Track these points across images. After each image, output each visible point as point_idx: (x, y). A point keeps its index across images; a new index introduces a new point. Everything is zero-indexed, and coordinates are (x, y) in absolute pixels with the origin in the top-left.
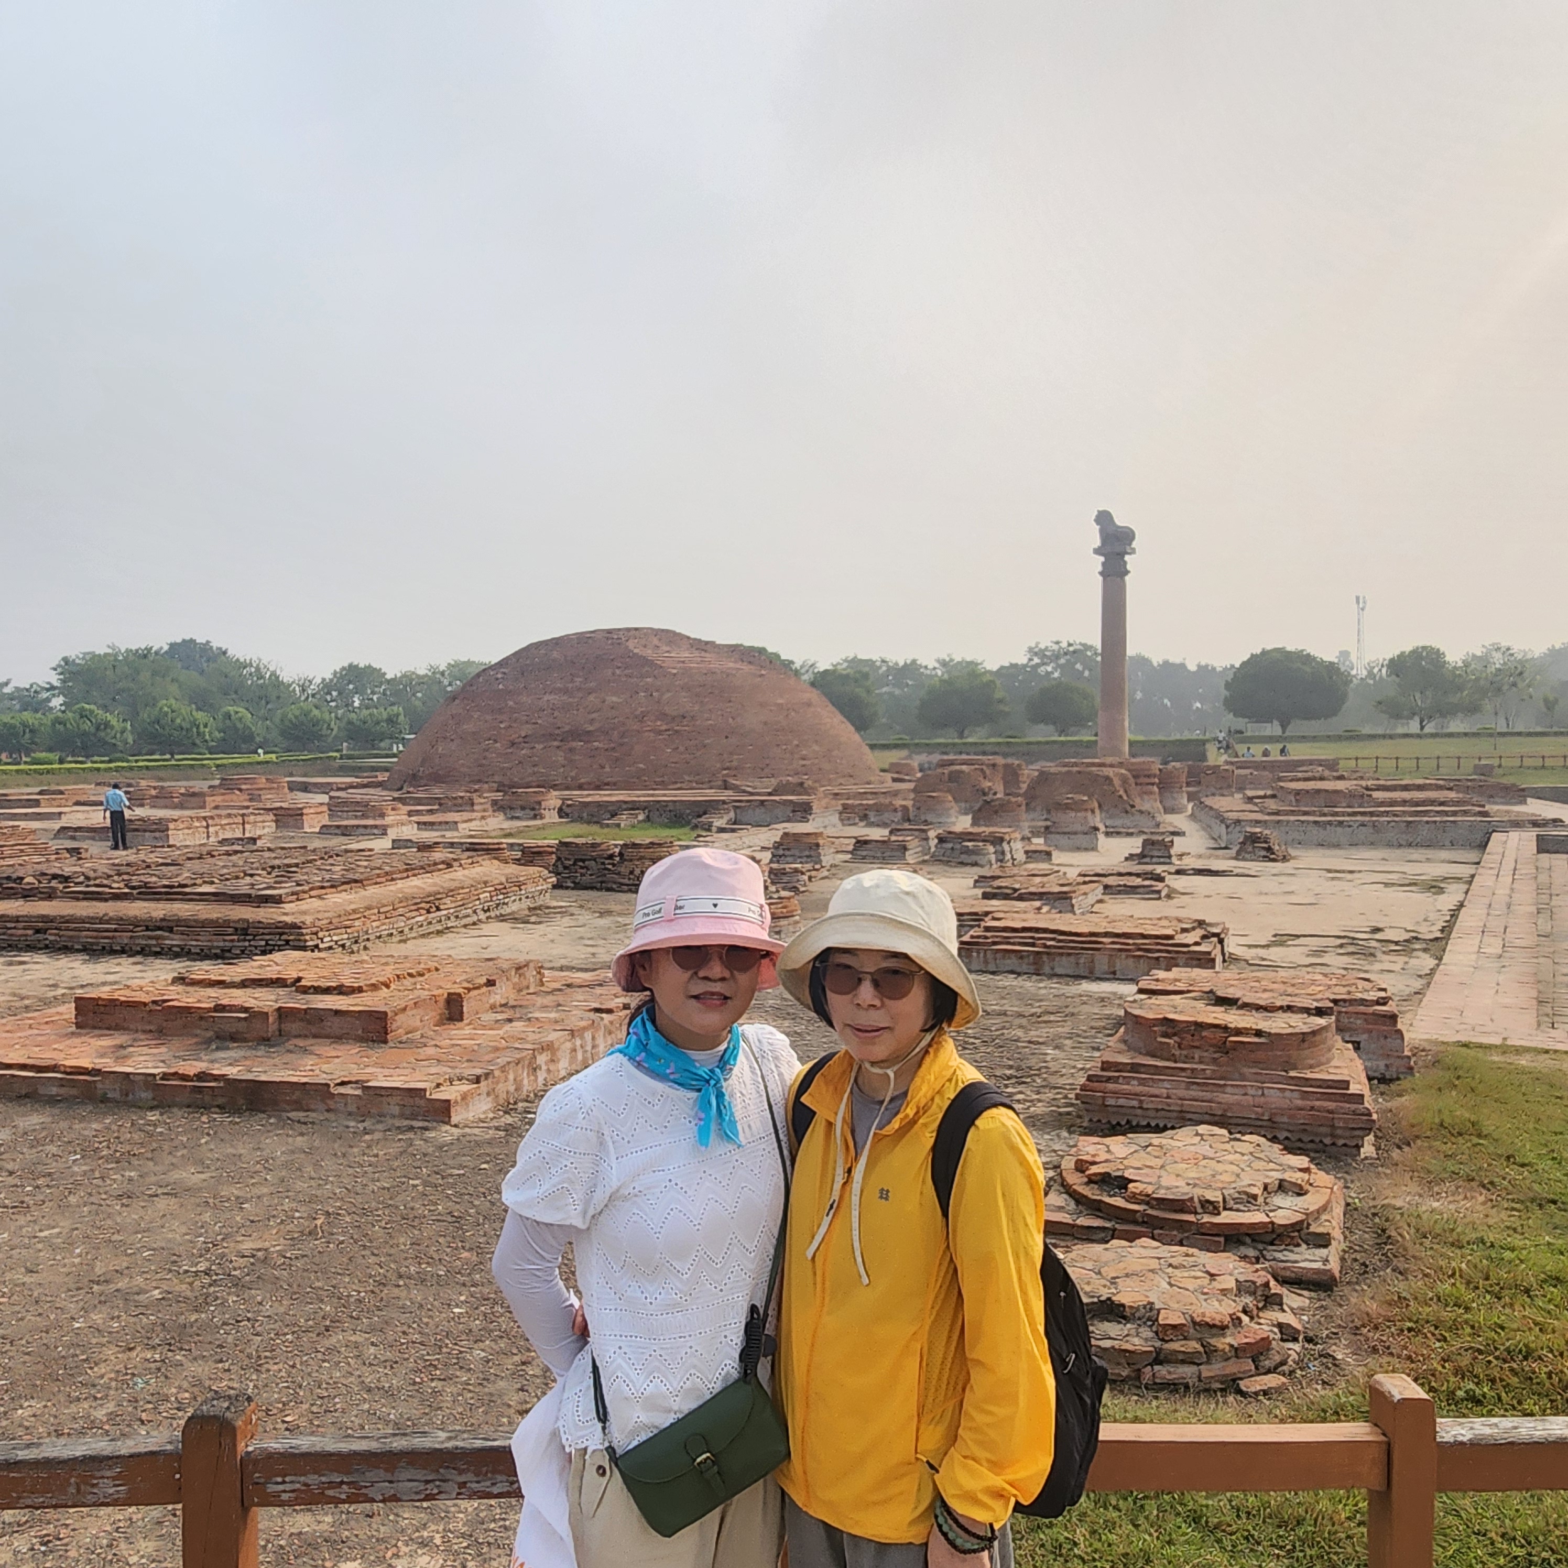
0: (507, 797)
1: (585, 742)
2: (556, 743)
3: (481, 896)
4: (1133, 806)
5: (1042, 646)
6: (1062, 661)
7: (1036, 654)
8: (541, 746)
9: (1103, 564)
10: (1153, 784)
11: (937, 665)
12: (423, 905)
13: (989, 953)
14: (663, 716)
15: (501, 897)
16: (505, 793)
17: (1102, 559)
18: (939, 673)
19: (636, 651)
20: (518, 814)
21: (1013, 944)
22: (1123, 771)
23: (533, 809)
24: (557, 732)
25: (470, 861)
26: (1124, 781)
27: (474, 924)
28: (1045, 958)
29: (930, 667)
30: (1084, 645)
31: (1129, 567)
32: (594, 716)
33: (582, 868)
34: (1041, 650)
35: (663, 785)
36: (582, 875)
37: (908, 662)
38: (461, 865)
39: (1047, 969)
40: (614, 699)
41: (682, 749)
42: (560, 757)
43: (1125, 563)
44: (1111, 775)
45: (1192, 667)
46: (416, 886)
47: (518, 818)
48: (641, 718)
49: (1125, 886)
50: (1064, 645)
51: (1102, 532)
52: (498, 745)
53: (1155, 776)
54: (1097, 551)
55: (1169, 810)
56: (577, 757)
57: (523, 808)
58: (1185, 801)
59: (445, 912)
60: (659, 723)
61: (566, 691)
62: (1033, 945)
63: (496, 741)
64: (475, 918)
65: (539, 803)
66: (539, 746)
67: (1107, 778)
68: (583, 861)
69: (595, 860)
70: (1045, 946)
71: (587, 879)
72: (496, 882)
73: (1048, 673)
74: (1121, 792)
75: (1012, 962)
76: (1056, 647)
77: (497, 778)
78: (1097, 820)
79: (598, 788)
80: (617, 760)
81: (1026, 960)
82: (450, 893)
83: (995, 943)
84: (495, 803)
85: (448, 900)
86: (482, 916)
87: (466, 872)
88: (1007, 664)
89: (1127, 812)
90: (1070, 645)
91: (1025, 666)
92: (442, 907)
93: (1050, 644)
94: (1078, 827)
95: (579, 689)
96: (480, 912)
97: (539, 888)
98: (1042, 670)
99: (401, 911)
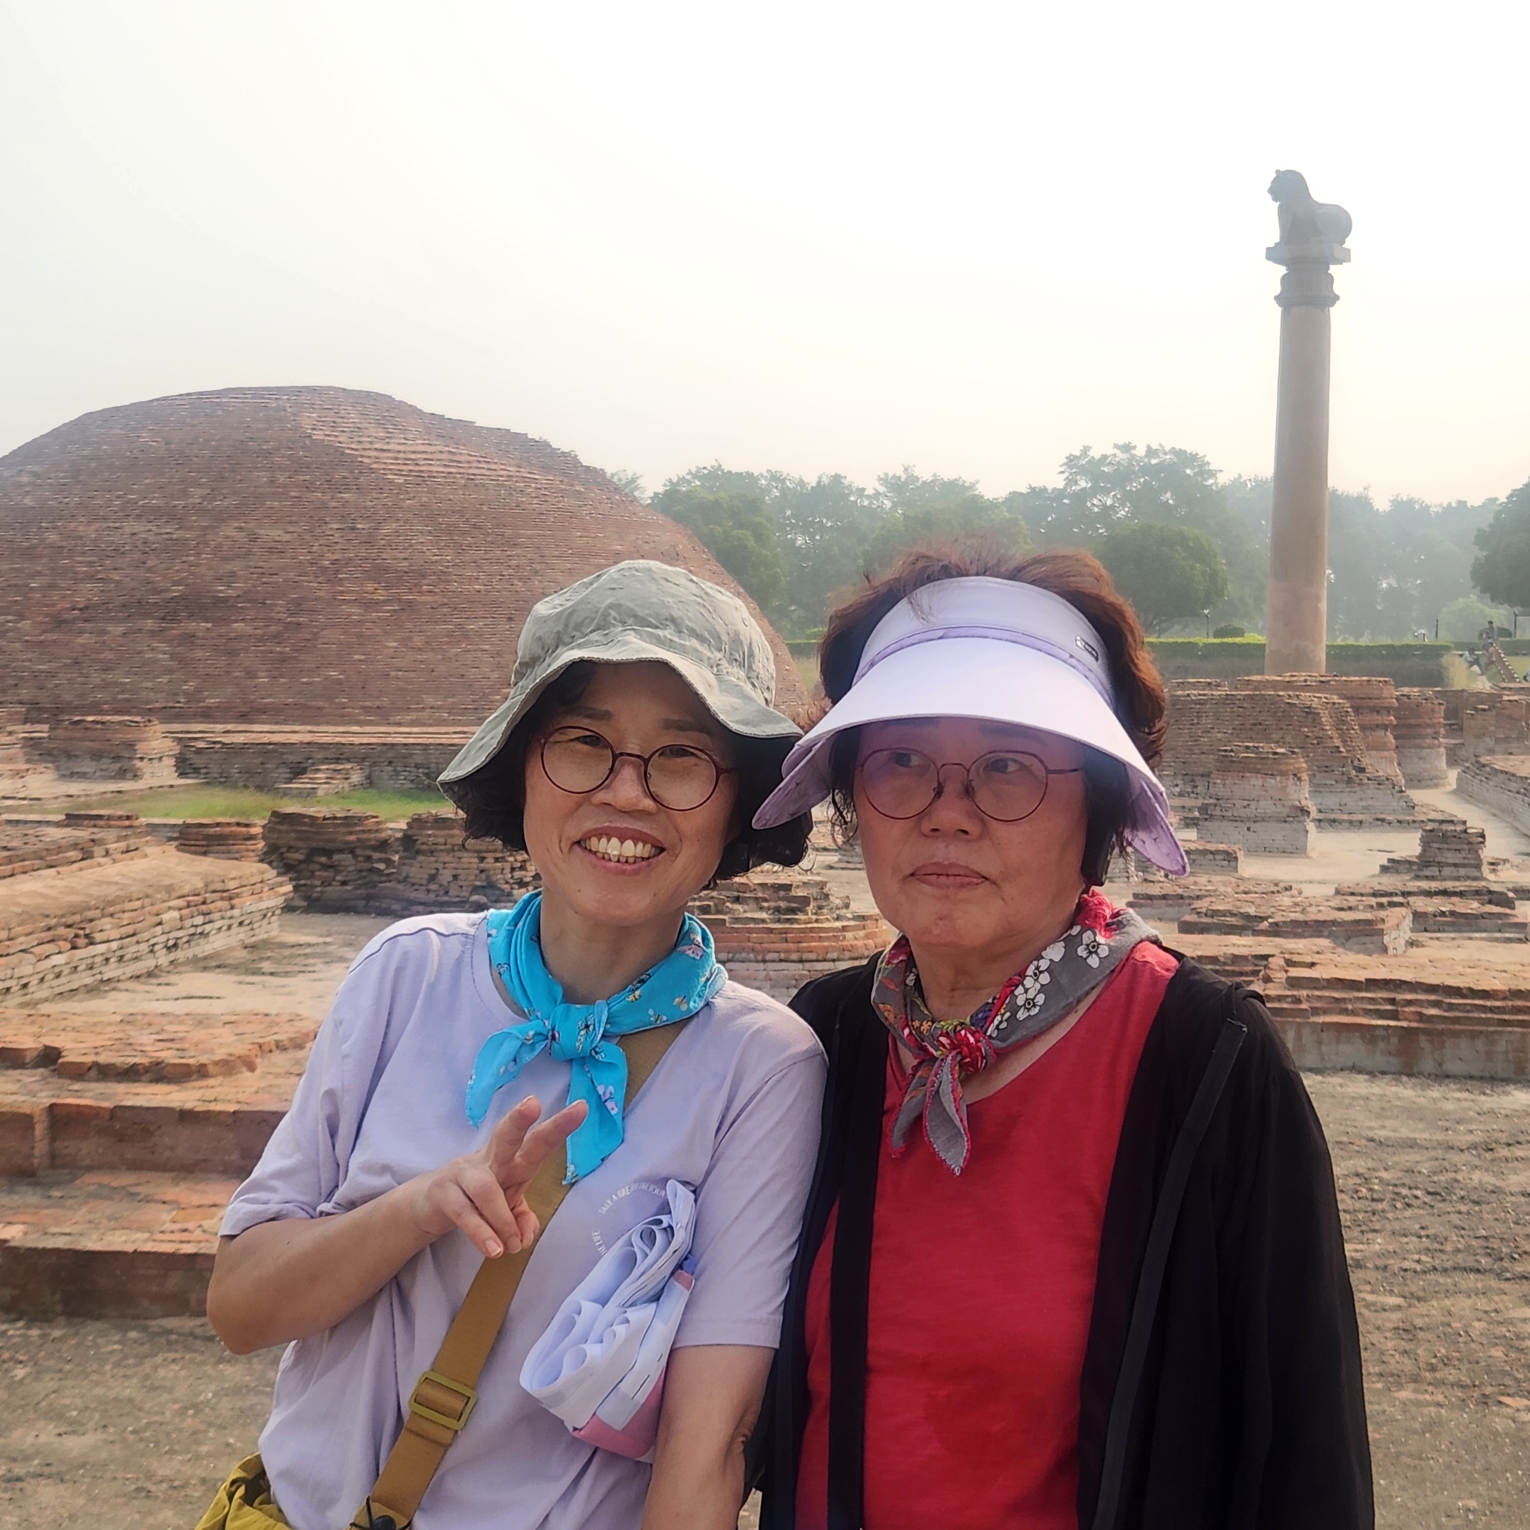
0: (60, 733)
1: (217, 622)
2: (150, 624)
3: (165, 917)
4: (1362, 770)
5: (1096, 453)
6: (1134, 486)
7: (1083, 471)
8: (121, 629)
9: (1284, 279)
10: (1385, 727)
11: (882, 489)
12: (61, 931)
13: (1306, 1032)
14: (379, 573)
15: (199, 920)
16: (55, 724)
17: (1282, 270)
18: (888, 504)
19: (318, 435)
20: (87, 766)
21: (1353, 1013)
22: (1336, 699)
23: (117, 758)
24: (153, 599)
25: (122, 845)
26: (1340, 721)
27: (150, 974)
28: (1424, 1042)
29: (869, 491)
30: (1180, 453)
31: (1337, 289)
32: (235, 566)
33: (325, 867)
34: (1092, 462)
35: (383, 715)
36: (326, 883)
37: (825, 480)
38: (107, 853)
39: (1428, 1065)
40: (276, 533)
41: (418, 641)
42: (161, 653)
43: (1331, 279)
44: (1315, 703)
45: (1382, 504)
46: (36, 894)
47: (83, 776)
48: (332, 575)
49: (1453, 913)
50: (1140, 452)
51: (1283, 212)
52: (25, 624)
53: (1388, 710)
54: (1272, 255)
55: (1416, 781)
56: (199, 654)
57: (96, 756)
58: (1442, 763)
59: (101, 948)
60: (370, 587)
61: (172, 516)
62: (1394, 1016)
63: (22, 617)
64: (148, 963)
65: (130, 746)
66: (117, 629)
67: (1310, 713)
68: (329, 853)
69: (352, 852)
70: (1421, 1017)
71: (334, 891)
72: (187, 889)
73: (1106, 510)
74: (1337, 742)
75: (1352, 1050)
76: (1121, 456)
77: (25, 693)
78: (1303, 795)
79: (243, 717)
80: (284, 659)
81: (1382, 1045)
82: (107, 908)
83: (1315, 1011)
84: (31, 744)
85: (106, 923)
86: (163, 959)
87: (119, 867)
88: (1024, 490)
89: (1350, 781)
90: (1150, 452)
91: (1059, 494)
92: (98, 937)
93: (1110, 451)
94: (1266, 807)
95: (202, 511)
96: (161, 952)
97: (263, 905)
98: (1095, 503)
99: (22, 942)
